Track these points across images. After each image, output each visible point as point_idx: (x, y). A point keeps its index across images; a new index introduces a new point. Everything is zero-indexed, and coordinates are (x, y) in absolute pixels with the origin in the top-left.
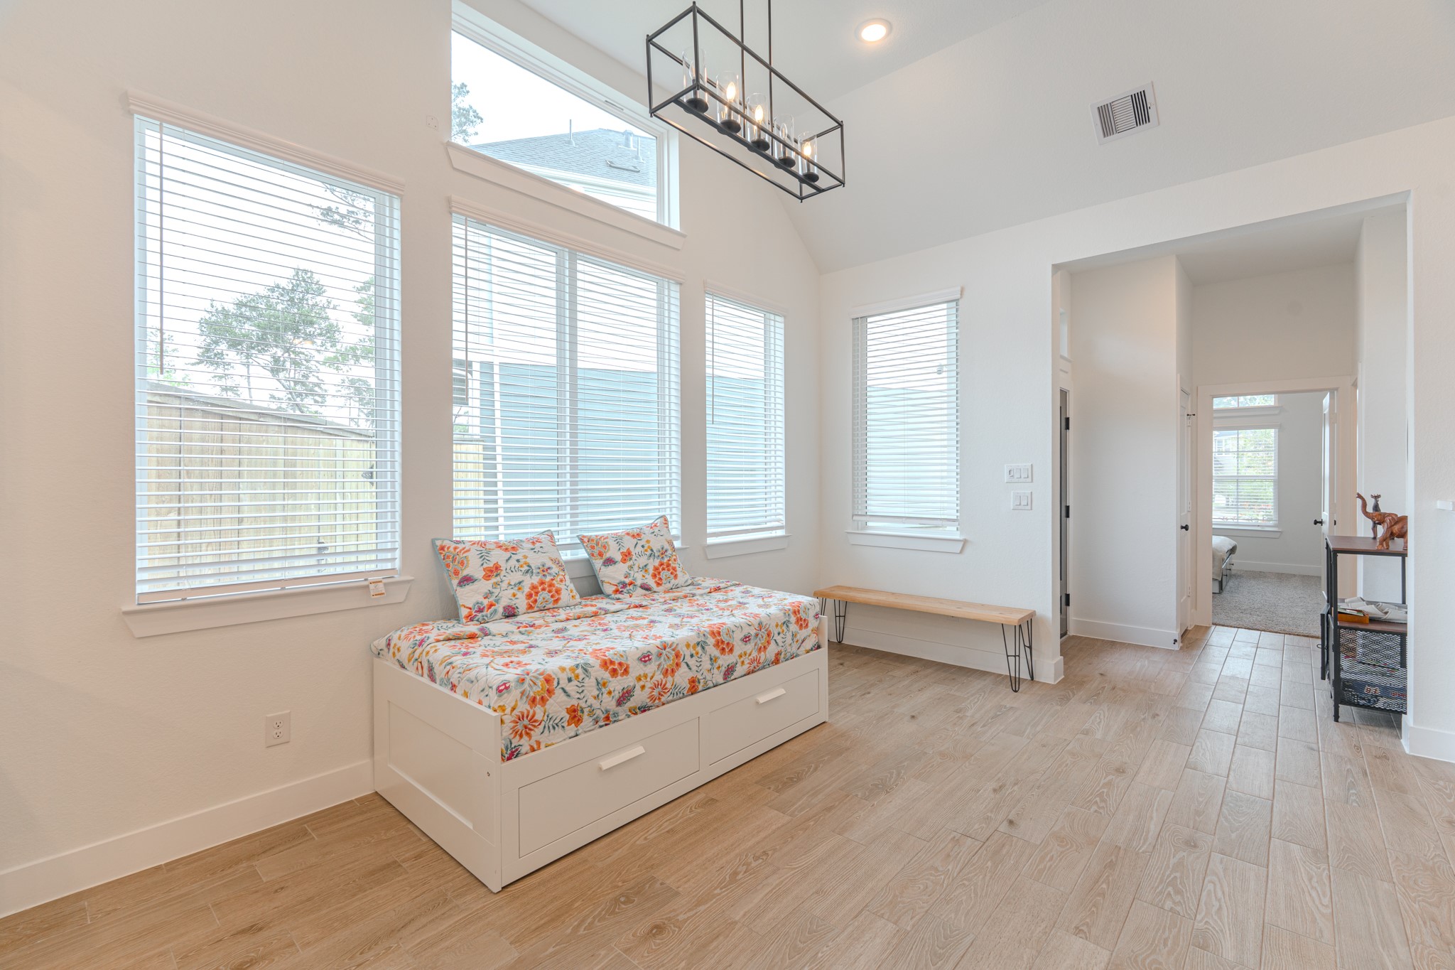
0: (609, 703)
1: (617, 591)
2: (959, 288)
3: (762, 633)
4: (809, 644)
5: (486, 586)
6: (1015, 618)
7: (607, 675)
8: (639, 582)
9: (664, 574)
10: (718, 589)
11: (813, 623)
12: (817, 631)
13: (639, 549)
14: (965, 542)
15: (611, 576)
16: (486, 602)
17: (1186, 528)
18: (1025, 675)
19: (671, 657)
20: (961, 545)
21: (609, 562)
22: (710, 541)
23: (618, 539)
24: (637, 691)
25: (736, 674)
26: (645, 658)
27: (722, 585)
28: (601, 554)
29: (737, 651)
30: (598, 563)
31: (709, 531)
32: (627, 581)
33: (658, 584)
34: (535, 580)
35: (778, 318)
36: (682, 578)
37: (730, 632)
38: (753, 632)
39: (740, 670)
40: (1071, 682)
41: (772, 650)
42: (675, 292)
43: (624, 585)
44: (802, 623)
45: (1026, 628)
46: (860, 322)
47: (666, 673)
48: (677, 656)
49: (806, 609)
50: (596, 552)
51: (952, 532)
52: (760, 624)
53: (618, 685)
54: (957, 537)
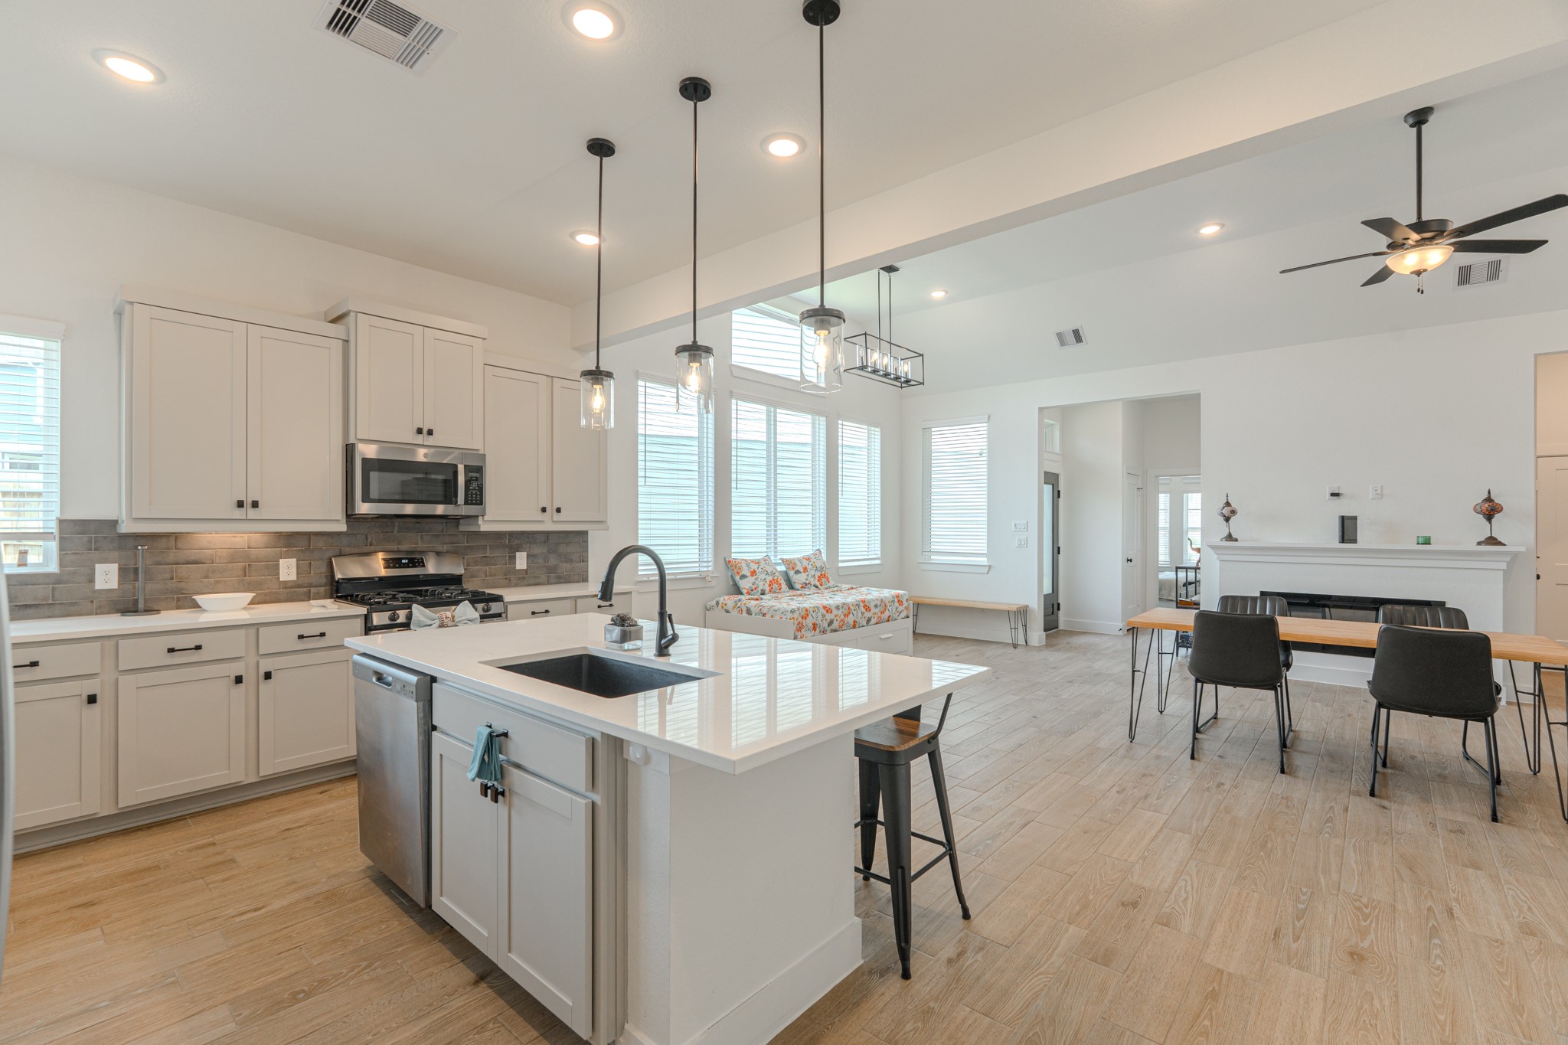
0: (826, 624)
1: (802, 587)
2: (987, 416)
3: (882, 604)
4: (903, 614)
5: (751, 579)
6: (1014, 608)
7: (825, 612)
8: (813, 583)
9: (823, 580)
10: (852, 588)
11: (905, 604)
12: (907, 608)
13: (810, 566)
14: (990, 567)
15: (798, 579)
16: (753, 587)
17: (1131, 560)
18: (1021, 641)
19: (847, 609)
20: (988, 568)
21: (798, 572)
22: (841, 565)
23: (800, 560)
24: (835, 622)
25: (871, 623)
26: (838, 608)
27: (854, 587)
28: (793, 568)
29: (872, 611)
30: (791, 573)
31: (840, 558)
32: (807, 582)
33: (821, 585)
34: (771, 578)
35: (876, 429)
36: (832, 583)
37: (869, 602)
38: (879, 604)
39: (873, 621)
40: (1049, 644)
41: (887, 614)
42: (823, 421)
43: (806, 584)
44: (900, 603)
45: (1023, 613)
46: (927, 430)
47: (845, 616)
48: (849, 608)
49: (902, 596)
50: (791, 567)
51: (984, 561)
52: (882, 600)
53: (829, 617)
54: (986, 564)
